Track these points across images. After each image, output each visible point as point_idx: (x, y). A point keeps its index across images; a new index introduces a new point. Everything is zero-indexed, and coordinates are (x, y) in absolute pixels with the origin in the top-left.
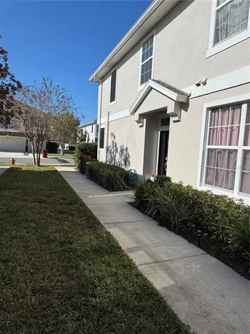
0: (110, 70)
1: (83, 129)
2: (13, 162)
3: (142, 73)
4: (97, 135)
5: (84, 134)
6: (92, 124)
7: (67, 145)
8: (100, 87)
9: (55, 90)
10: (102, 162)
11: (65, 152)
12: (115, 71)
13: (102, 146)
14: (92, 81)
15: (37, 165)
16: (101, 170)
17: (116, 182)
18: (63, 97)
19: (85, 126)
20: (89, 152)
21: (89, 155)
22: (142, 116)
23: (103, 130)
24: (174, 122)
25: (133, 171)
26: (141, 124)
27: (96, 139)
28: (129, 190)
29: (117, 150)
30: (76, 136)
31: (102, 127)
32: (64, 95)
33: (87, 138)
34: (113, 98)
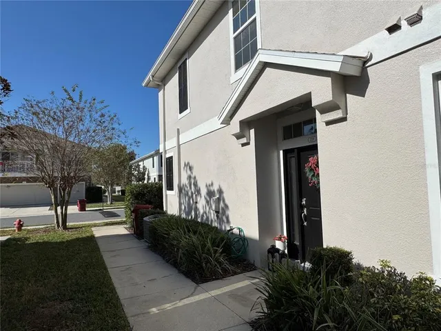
0: (176, 63)
1: (141, 163)
2: (20, 226)
3: (236, 50)
4: (160, 170)
5: (142, 170)
6: (152, 156)
7: (118, 188)
8: (161, 94)
9: (88, 105)
10: (172, 216)
11: (115, 199)
12: (185, 63)
13: (170, 187)
14: (147, 85)
15: (61, 228)
16: (173, 233)
17: (208, 262)
18: (103, 115)
19: (143, 160)
20: (148, 198)
21: (150, 203)
22: (246, 124)
23: (170, 160)
24: (328, 123)
25: (236, 231)
26: (244, 140)
27: (160, 177)
28: (235, 273)
29: (198, 192)
30: (131, 174)
31: (168, 156)
32: (103, 111)
33: (146, 176)
34: (183, 106)
